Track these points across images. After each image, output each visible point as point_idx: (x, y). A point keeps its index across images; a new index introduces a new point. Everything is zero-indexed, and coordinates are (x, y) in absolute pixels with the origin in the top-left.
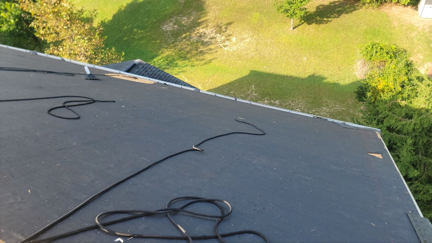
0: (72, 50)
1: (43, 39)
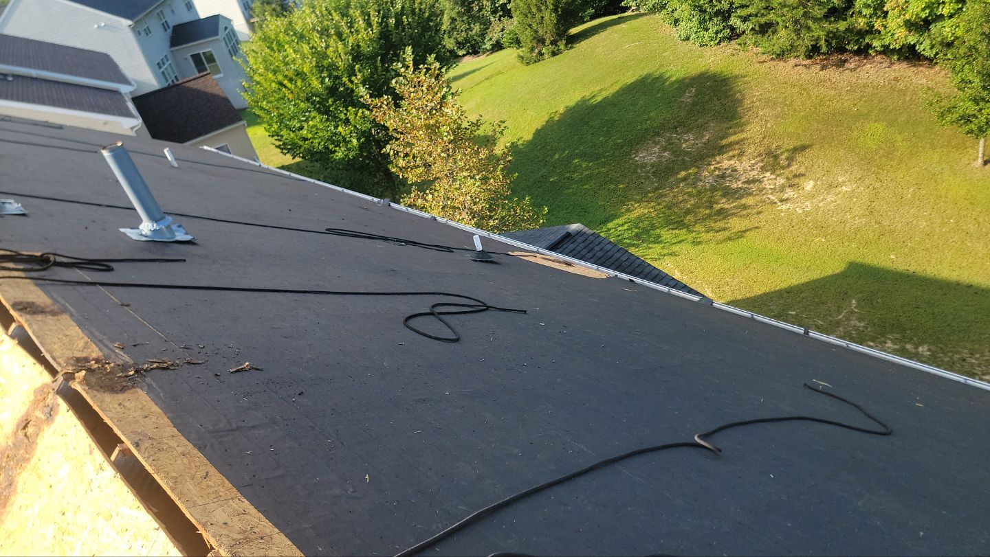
0: (448, 199)
1: (401, 177)
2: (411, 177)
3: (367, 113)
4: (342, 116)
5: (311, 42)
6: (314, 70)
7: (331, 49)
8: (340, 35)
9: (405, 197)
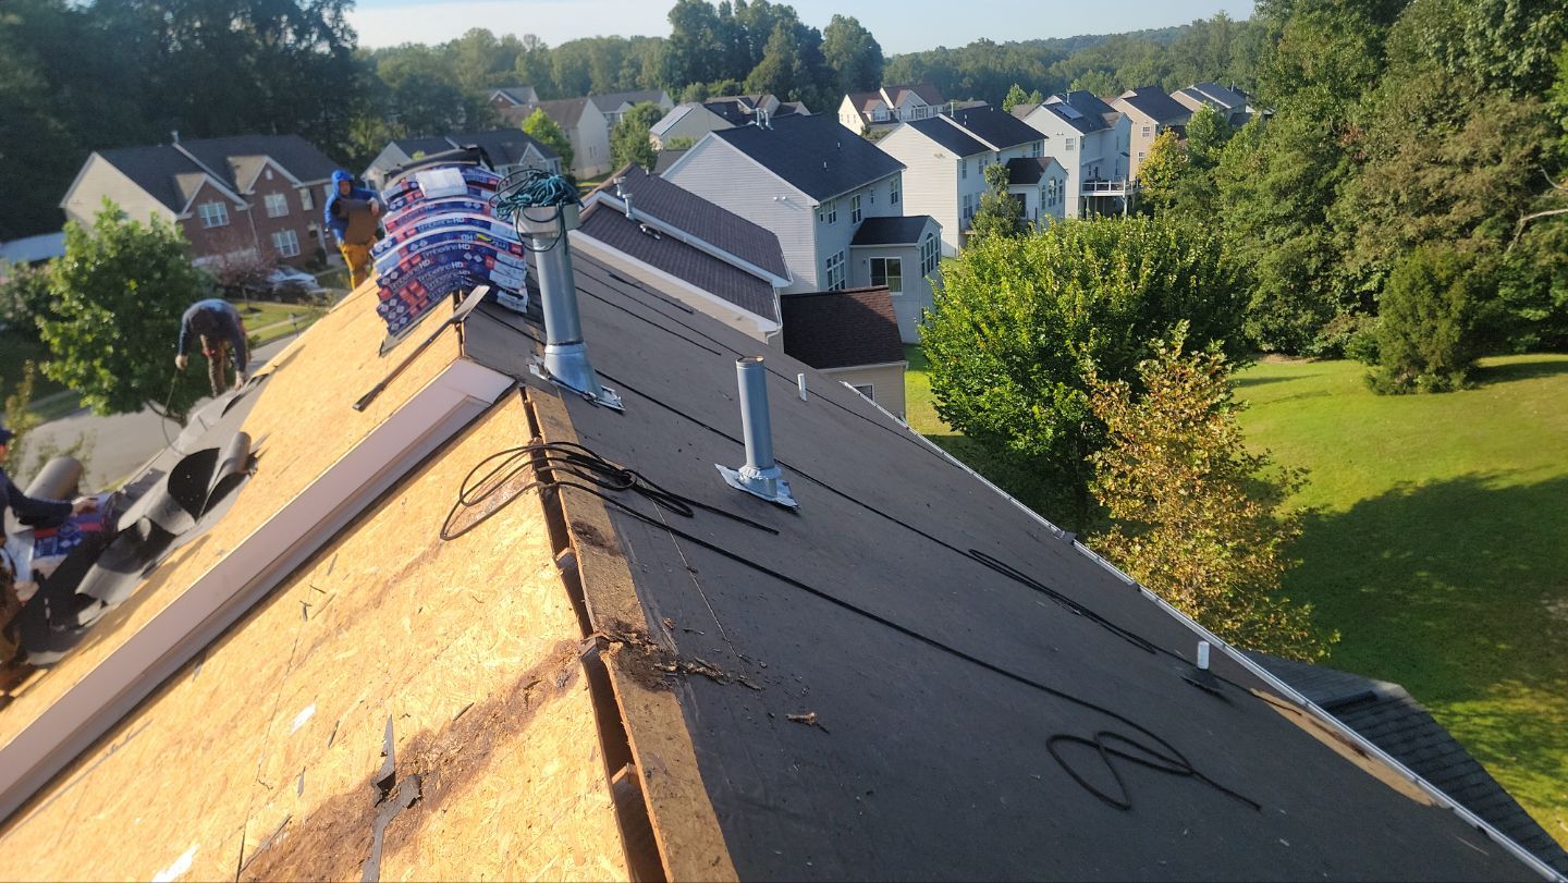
1: (1101, 504)
2: (1117, 510)
3: (1085, 397)
4: (1045, 392)
5: (1041, 280)
6: (1030, 320)
7: (1065, 297)
8: (1085, 281)
9: (1097, 536)
